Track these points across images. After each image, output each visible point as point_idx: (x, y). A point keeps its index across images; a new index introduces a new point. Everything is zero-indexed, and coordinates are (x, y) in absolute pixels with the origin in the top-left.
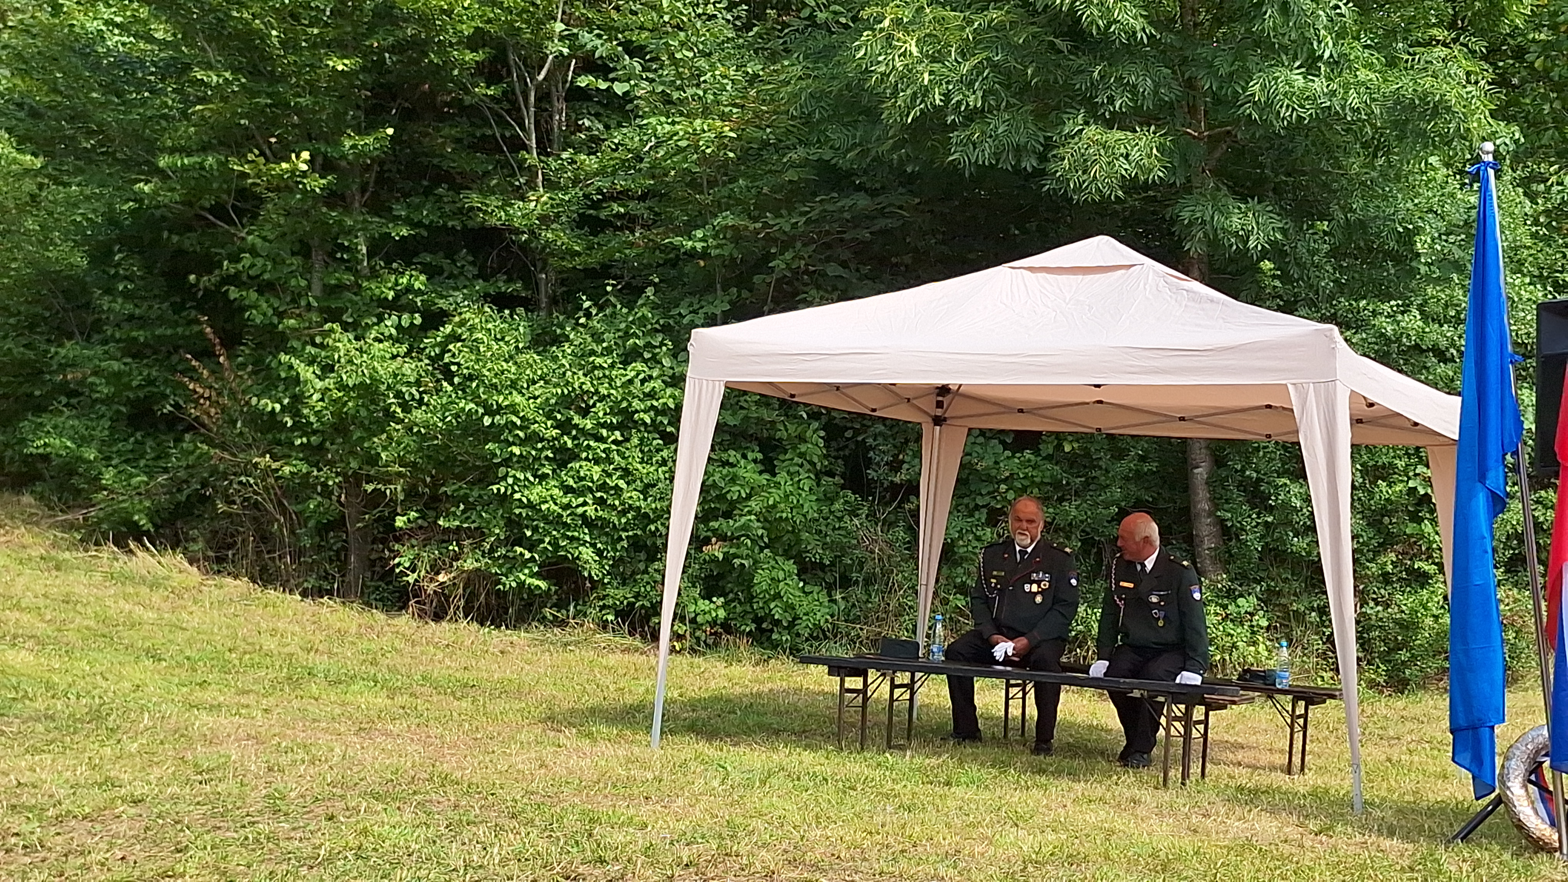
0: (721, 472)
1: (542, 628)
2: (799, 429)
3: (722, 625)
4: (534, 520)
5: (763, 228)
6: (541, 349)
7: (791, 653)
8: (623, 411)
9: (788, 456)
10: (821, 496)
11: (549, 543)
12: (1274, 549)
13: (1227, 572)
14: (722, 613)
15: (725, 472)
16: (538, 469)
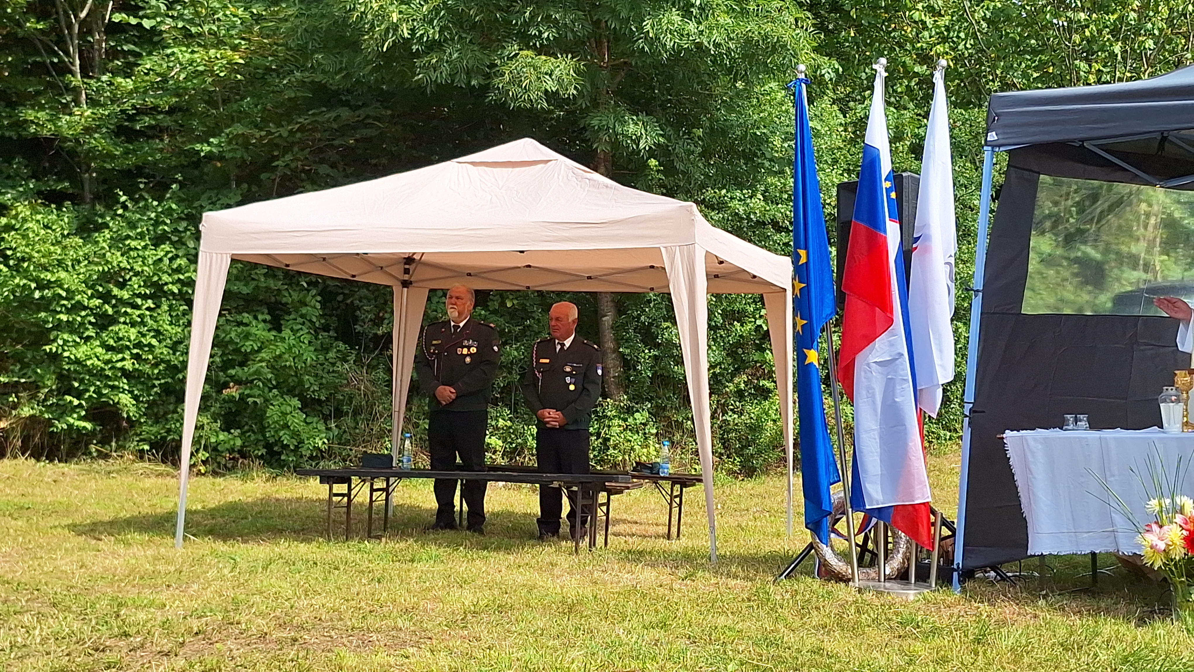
0: (236, 331)
1: (89, 461)
2: (301, 295)
3: (240, 452)
4: (81, 374)
5: (266, 136)
6: (85, 235)
7: (295, 471)
8: (155, 284)
9: (292, 317)
10: (319, 348)
11: (94, 392)
12: (661, 375)
13: (626, 393)
14: (239, 442)
15: (239, 330)
16: (83, 333)
